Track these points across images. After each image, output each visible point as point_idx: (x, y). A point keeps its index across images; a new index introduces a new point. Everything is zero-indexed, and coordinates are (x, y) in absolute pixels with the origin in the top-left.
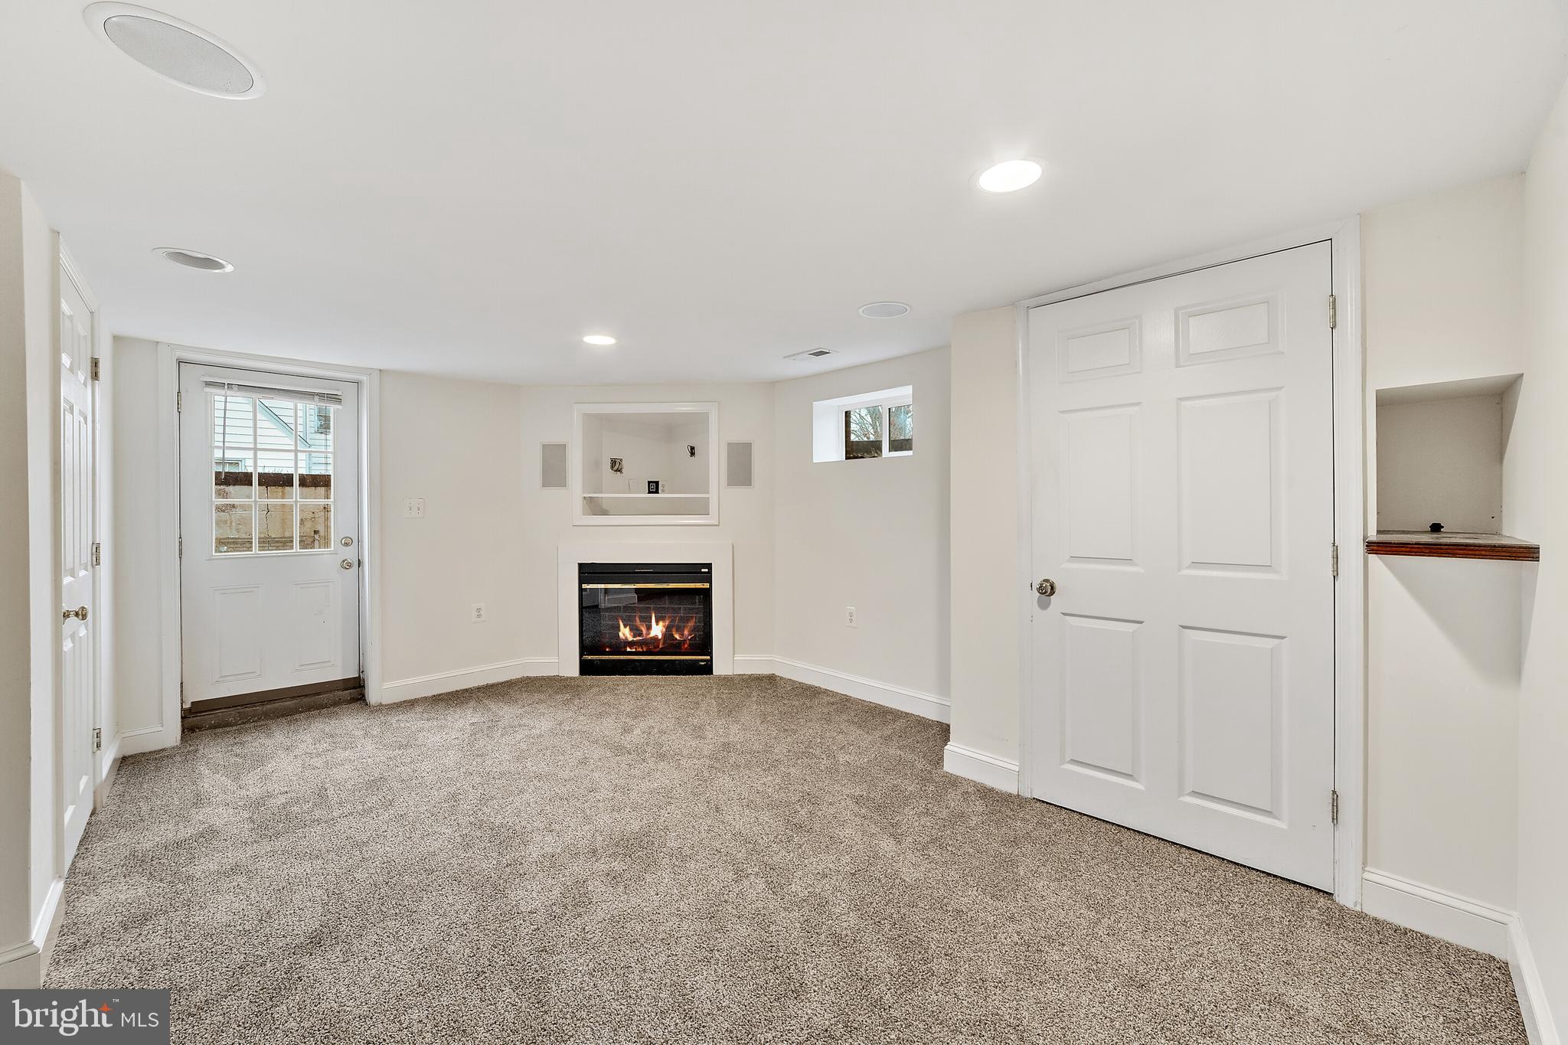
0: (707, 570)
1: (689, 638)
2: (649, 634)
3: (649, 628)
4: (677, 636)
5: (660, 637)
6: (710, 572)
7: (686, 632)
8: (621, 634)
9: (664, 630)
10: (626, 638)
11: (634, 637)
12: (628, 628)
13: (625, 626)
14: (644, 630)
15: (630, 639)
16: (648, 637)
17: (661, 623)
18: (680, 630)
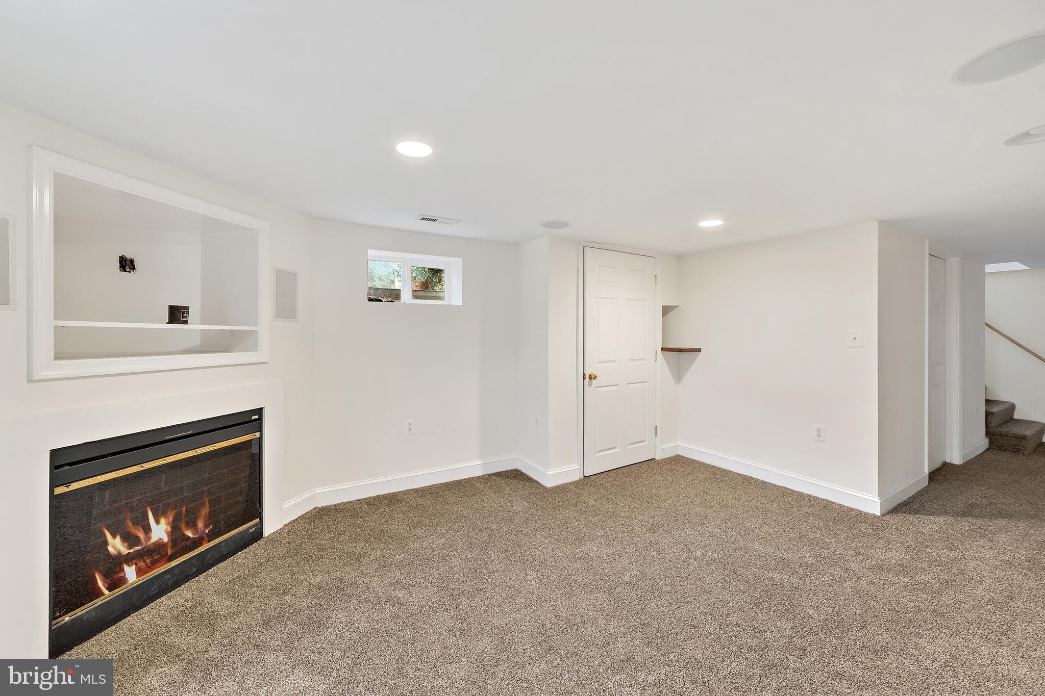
0: (257, 417)
1: (207, 531)
2: (150, 538)
3: (147, 530)
4: (189, 534)
5: (166, 539)
6: (260, 419)
7: (200, 525)
8: (110, 549)
9: (169, 529)
10: (119, 553)
11: (130, 548)
12: (118, 538)
13: (114, 537)
14: (141, 535)
15: (125, 551)
16: (149, 543)
17: (163, 521)
18: (192, 525)
